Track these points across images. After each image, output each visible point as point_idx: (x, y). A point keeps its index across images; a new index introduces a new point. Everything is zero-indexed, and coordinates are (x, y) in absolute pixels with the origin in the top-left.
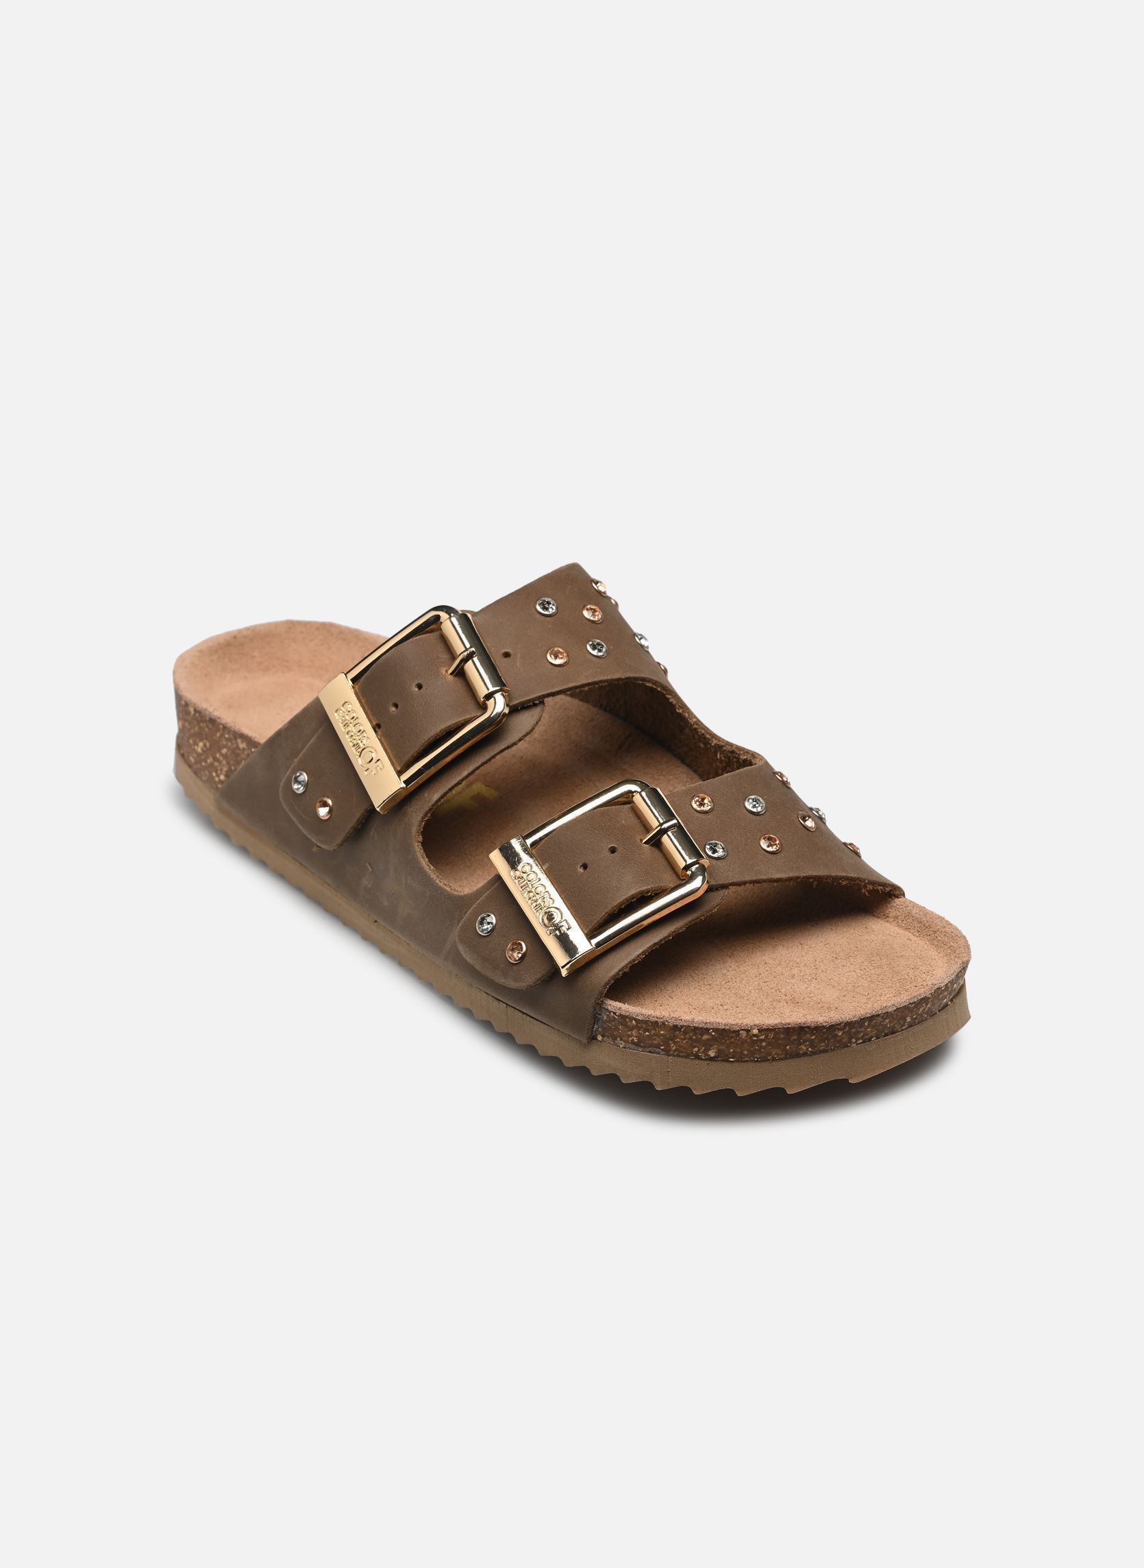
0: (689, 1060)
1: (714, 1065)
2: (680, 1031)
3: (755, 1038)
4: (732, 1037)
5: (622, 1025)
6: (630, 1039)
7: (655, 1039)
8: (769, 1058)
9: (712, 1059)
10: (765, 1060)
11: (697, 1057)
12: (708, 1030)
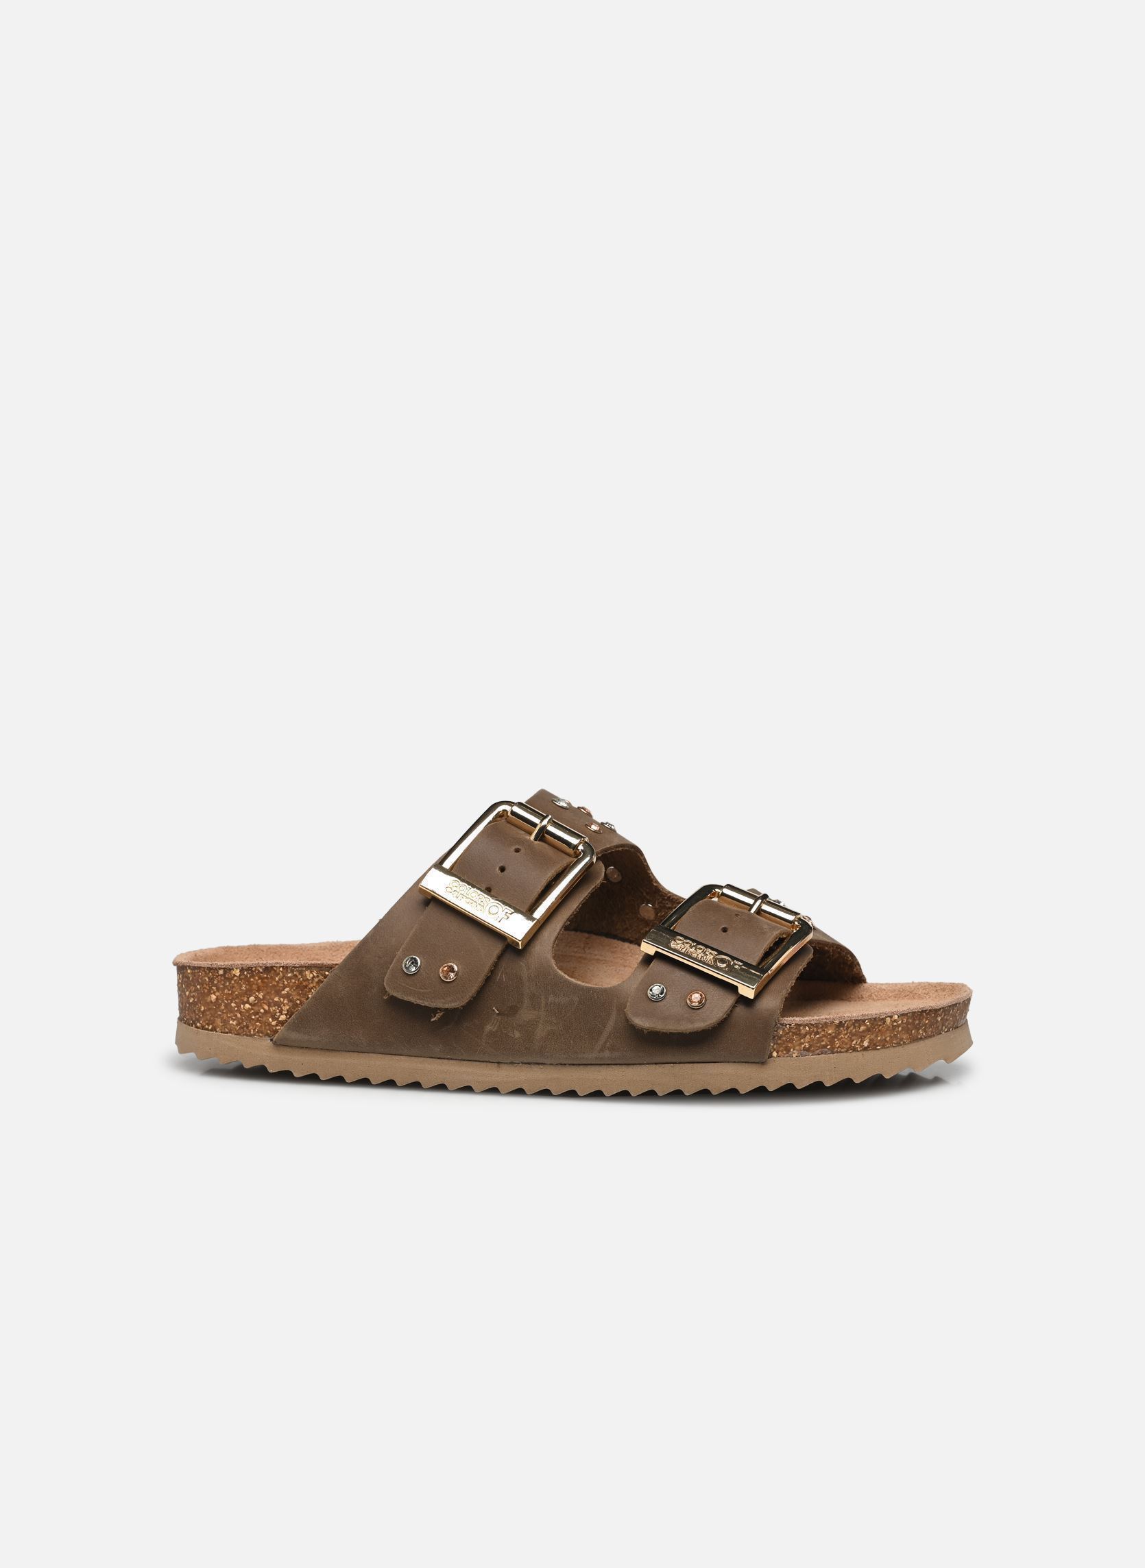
0: (848, 1054)
1: (868, 1054)
2: (843, 1027)
3: (895, 1024)
4: (880, 1025)
5: (797, 1035)
6: (803, 1046)
7: (823, 1041)
8: (902, 1043)
9: (866, 1049)
10: (898, 1044)
11: (855, 1050)
12: (864, 1021)
